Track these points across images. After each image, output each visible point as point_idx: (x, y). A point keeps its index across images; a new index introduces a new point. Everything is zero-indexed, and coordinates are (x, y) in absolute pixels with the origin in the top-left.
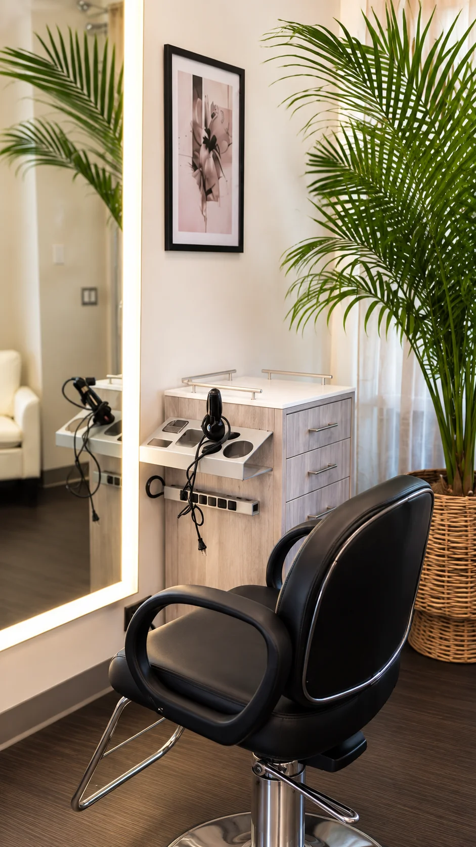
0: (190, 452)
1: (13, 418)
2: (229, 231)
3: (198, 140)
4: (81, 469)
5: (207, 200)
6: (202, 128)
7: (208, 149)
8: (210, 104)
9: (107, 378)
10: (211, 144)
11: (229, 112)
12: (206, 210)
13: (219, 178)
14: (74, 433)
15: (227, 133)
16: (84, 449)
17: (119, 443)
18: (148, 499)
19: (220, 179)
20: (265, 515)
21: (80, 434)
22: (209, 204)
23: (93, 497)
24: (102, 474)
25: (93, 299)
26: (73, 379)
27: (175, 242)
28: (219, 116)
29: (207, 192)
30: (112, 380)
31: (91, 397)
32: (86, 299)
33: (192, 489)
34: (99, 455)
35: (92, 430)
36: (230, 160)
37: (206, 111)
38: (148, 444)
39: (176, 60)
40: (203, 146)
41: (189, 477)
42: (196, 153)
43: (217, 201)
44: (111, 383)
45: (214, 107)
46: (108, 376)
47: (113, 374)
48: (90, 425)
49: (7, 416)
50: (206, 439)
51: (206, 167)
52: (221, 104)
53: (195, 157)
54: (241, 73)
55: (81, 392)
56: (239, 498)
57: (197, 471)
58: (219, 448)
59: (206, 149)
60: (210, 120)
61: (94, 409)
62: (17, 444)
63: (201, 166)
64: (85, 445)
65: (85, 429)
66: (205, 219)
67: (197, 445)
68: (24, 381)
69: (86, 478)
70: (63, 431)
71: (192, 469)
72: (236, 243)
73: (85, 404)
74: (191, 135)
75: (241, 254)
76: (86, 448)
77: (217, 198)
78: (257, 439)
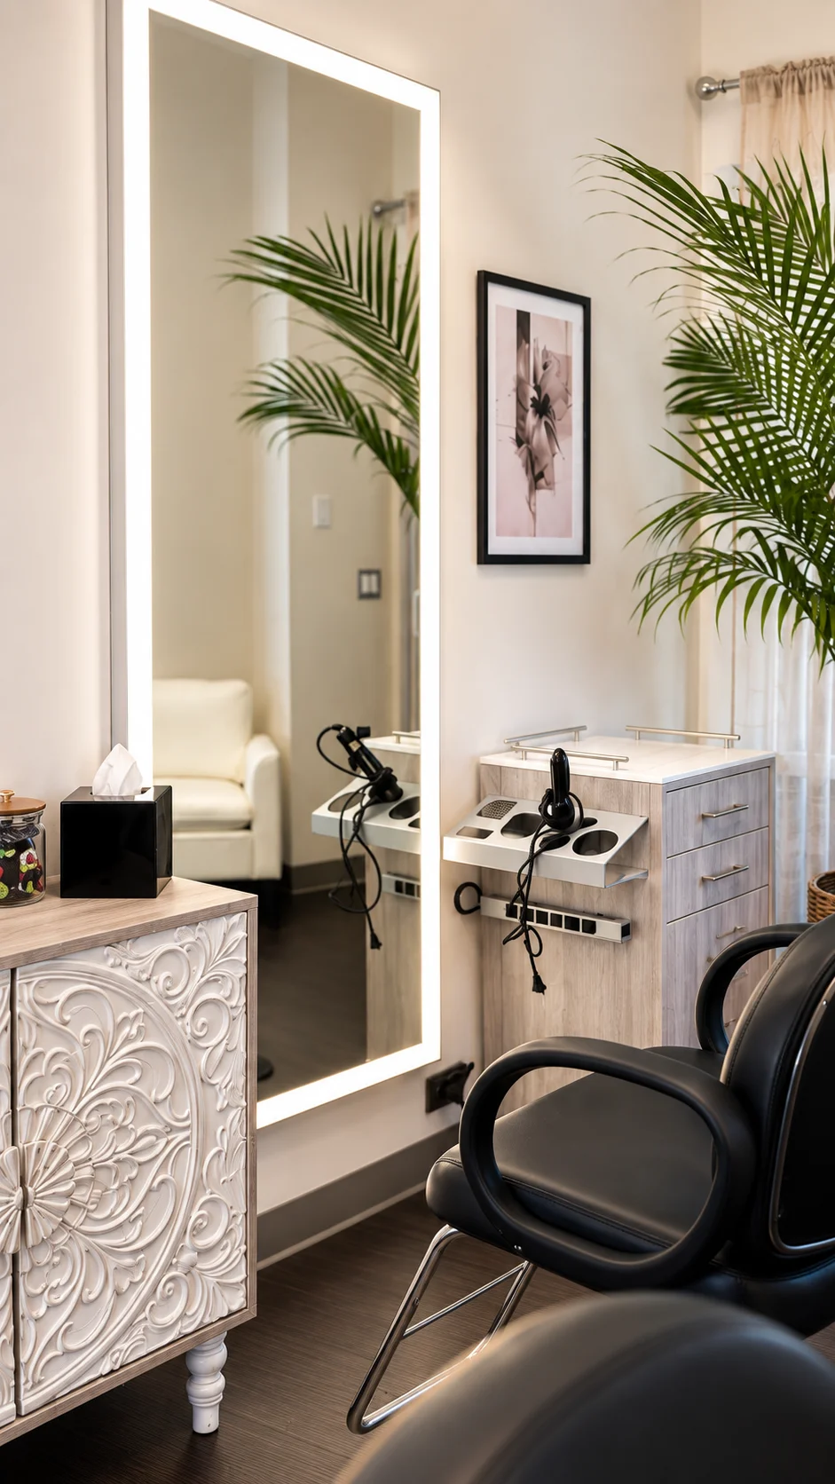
0: (522, 845)
1: (242, 785)
2: (566, 533)
3: (523, 403)
4: (352, 867)
5: (536, 488)
6: (529, 383)
7: (538, 416)
8: (541, 349)
9: (391, 735)
10: (543, 407)
11: (568, 359)
12: (535, 505)
13: (554, 455)
14: (340, 813)
15: (567, 390)
16: (355, 839)
17: (412, 830)
18: (459, 916)
19: (556, 456)
20: (638, 943)
21: (349, 815)
22: (542, 494)
23: (371, 913)
24: (384, 876)
25: (374, 589)
26: (337, 728)
27: (490, 552)
28: (553, 368)
29: (537, 475)
30: (402, 739)
31: (364, 758)
32: (365, 589)
33: (525, 901)
34: (379, 848)
35: (367, 811)
36: (569, 433)
37: (536, 358)
38: (457, 834)
39: (495, 291)
40: (531, 410)
41: (522, 883)
42: (522, 423)
43: (550, 489)
44: (399, 742)
45: (546, 353)
46: (394, 732)
47: (403, 730)
48: (364, 803)
49: (232, 781)
50: (546, 827)
51: (535, 441)
52: (556, 348)
53: (520, 428)
54: (584, 303)
55: (349, 749)
56: (600, 916)
57: (533, 874)
58: (566, 840)
59: (535, 415)
60: (541, 372)
61: (370, 776)
62: (242, 825)
63: (528, 441)
64: (355, 834)
65: (357, 808)
66: (534, 514)
67: (532, 836)
68: (259, 725)
69: (359, 881)
70: (322, 811)
71: (525, 871)
72: (577, 550)
73: (354, 768)
74: (514, 395)
75: (587, 566)
76: (359, 838)
77: (550, 485)
78: (624, 829)
